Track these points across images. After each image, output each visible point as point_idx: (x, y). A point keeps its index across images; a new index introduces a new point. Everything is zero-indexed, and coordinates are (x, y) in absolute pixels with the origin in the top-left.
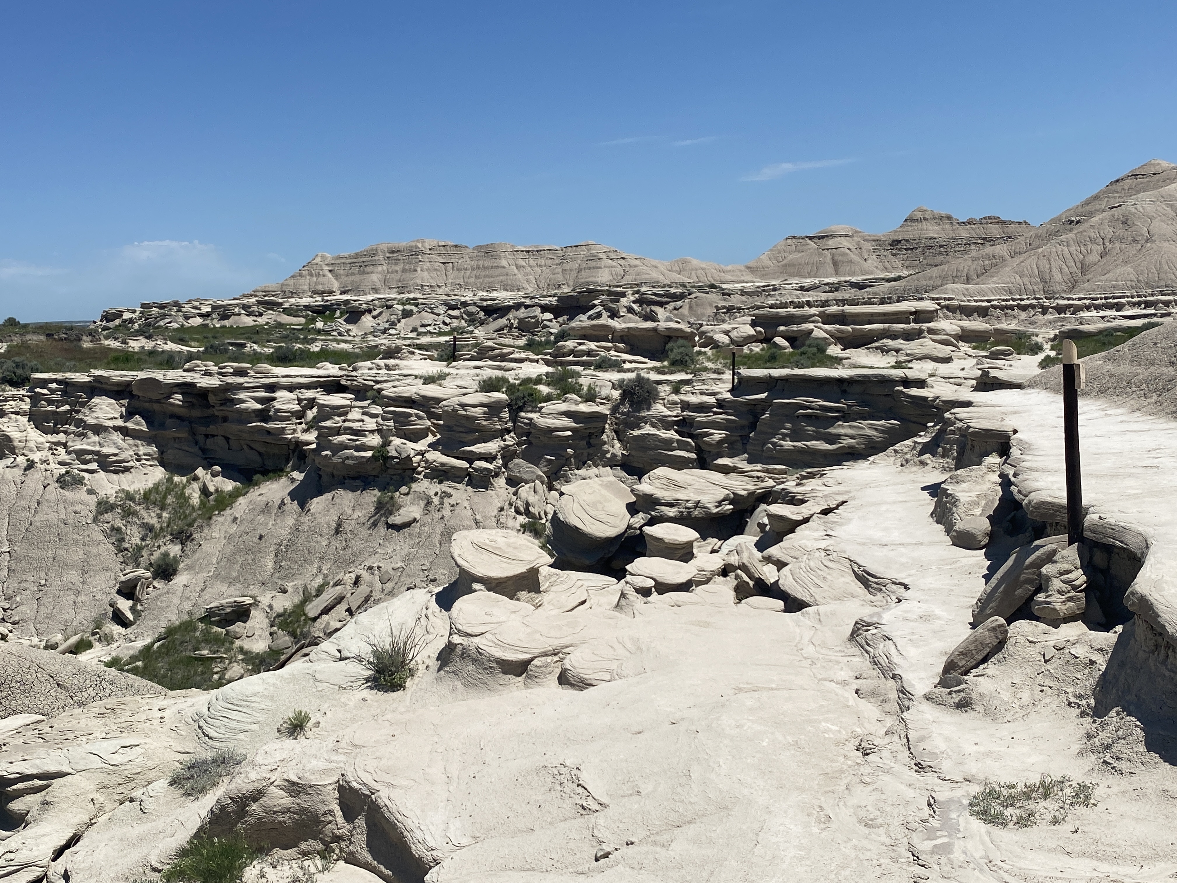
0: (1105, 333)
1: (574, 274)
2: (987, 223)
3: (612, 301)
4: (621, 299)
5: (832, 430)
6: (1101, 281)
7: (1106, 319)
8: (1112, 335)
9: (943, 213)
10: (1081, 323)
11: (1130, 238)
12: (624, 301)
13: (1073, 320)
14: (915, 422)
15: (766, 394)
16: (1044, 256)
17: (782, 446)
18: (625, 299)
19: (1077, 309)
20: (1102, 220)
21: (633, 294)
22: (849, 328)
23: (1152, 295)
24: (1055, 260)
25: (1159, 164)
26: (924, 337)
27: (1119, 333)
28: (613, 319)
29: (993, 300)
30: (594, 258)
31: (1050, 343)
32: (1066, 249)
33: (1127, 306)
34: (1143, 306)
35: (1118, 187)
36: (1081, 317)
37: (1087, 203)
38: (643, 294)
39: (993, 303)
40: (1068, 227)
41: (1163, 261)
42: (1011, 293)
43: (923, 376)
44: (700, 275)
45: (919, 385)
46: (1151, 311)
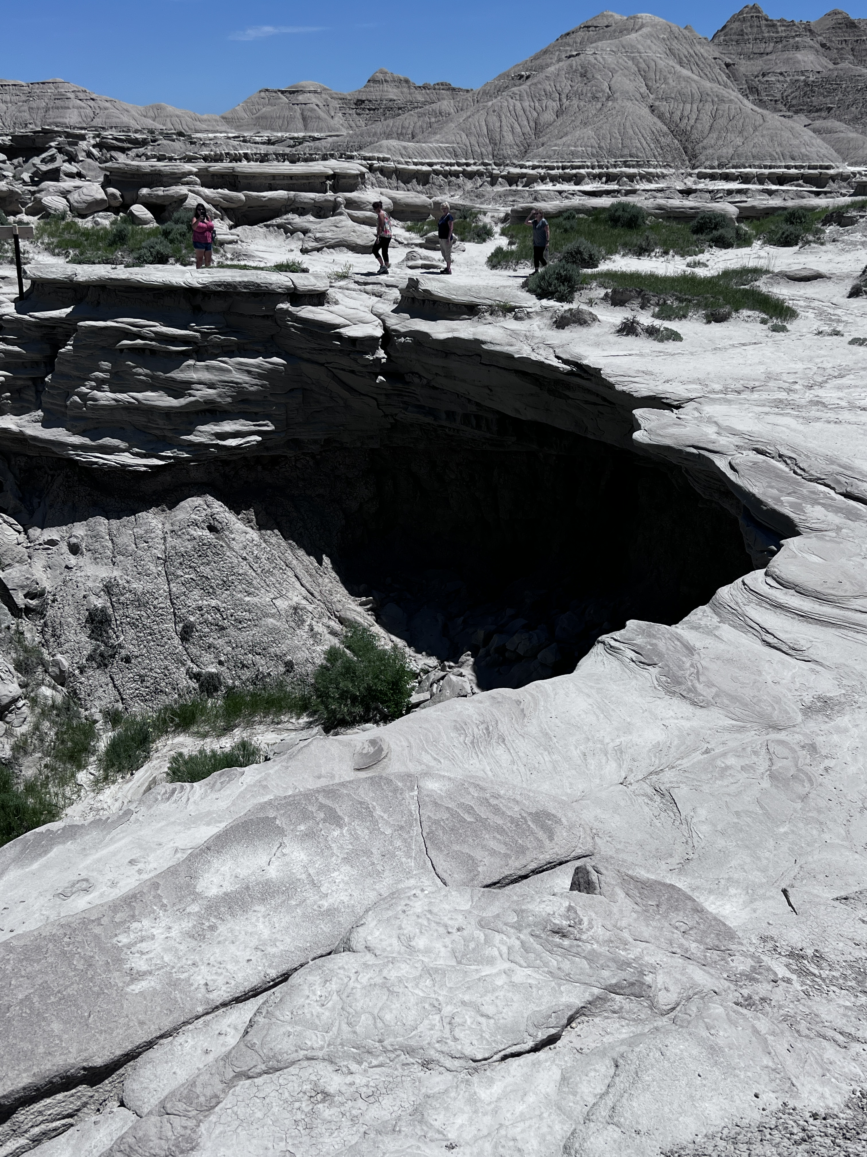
0: (565, 215)
1: (41, 113)
2: (439, 89)
3: (70, 144)
4: (80, 142)
5: (177, 375)
6: (557, 145)
7: (564, 195)
8: (574, 217)
9: (402, 77)
10: (536, 199)
11: (589, 95)
12: (83, 145)
13: (527, 195)
14: (308, 361)
15: (69, 310)
16: (494, 111)
17: (95, 400)
18: (85, 142)
19: (531, 181)
20: (559, 70)
21: (94, 138)
22: (241, 195)
23: (615, 166)
24: (506, 116)
25: (612, 16)
26: (341, 214)
27: (581, 216)
28: (70, 164)
29: (436, 164)
30: (61, 97)
31: (500, 225)
32: (518, 104)
33: (586, 179)
34: (604, 179)
35: (569, 40)
36: (536, 191)
37: (536, 58)
38: (103, 138)
39: (435, 167)
40: (518, 82)
41: (628, 124)
42: (456, 156)
43: (321, 285)
44: (175, 122)
45: (315, 301)
46: (613, 186)
